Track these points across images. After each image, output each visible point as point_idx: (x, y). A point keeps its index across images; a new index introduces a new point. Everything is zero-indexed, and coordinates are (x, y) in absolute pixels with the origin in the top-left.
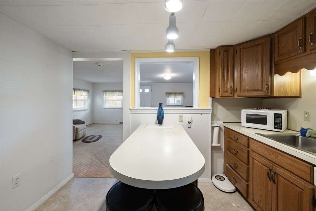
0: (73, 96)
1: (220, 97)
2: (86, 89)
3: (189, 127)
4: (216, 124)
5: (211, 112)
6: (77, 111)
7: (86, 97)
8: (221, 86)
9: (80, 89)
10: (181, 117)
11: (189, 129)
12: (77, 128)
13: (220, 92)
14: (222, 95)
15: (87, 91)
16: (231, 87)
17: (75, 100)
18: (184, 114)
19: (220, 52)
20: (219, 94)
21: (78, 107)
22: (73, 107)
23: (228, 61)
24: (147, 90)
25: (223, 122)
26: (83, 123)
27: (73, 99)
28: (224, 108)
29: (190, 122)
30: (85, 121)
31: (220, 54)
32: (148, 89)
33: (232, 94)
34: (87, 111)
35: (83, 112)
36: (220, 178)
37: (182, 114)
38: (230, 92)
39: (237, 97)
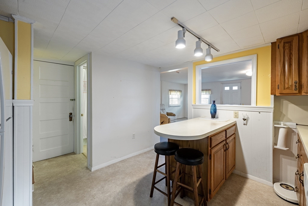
0: (170, 95)
1: (279, 95)
2: (179, 90)
3: (244, 124)
4: (282, 124)
5: (272, 111)
6: (172, 106)
7: (179, 96)
8: (281, 82)
9: (175, 89)
10: (236, 113)
11: (245, 126)
12: (169, 119)
13: (278, 89)
14: (281, 93)
15: (180, 91)
16: (295, 83)
17: (171, 98)
18: (239, 111)
19: (279, 45)
20: (278, 91)
21: (173, 103)
22: (170, 104)
23: (291, 54)
24: (235, 88)
25: (297, 124)
26: (174, 115)
27: (170, 97)
28: (299, 107)
29: (245, 120)
30: (175, 114)
31: (279, 48)
32: (237, 87)
33: (297, 91)
34: (180, 107)
35: (177, 107)
36: (287, 187)
37: (238, 111)
38: (293, 89)
39: (305, 94)
